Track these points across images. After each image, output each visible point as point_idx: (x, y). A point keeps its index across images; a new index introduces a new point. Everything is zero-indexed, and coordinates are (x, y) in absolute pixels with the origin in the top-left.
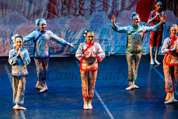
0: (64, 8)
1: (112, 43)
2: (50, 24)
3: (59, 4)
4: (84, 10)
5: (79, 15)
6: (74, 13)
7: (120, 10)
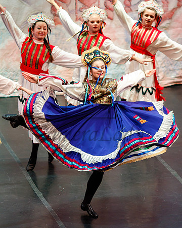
0: (78, 8)
1: (163, 65)
2: (56, 36)
3: (70, 3)
4: (112, 11)
7: (174, 9)
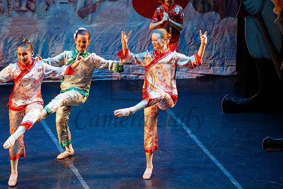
4: (34, 3)
5: (27, 11)
6: (17, 7)
7: (98, 2)
